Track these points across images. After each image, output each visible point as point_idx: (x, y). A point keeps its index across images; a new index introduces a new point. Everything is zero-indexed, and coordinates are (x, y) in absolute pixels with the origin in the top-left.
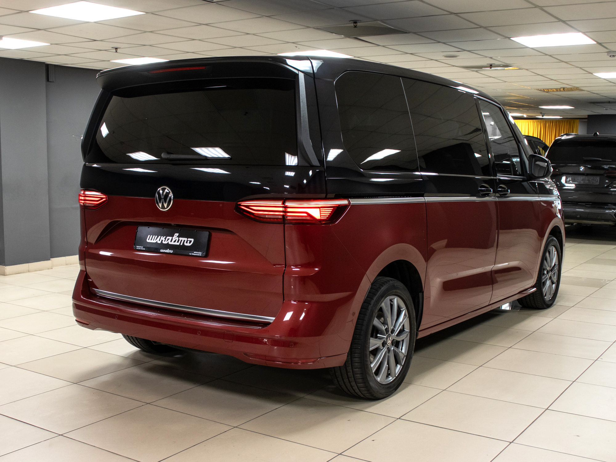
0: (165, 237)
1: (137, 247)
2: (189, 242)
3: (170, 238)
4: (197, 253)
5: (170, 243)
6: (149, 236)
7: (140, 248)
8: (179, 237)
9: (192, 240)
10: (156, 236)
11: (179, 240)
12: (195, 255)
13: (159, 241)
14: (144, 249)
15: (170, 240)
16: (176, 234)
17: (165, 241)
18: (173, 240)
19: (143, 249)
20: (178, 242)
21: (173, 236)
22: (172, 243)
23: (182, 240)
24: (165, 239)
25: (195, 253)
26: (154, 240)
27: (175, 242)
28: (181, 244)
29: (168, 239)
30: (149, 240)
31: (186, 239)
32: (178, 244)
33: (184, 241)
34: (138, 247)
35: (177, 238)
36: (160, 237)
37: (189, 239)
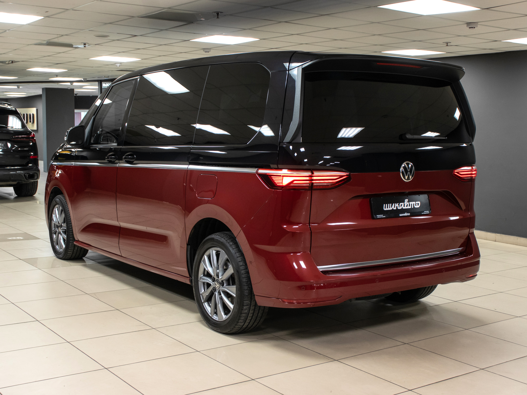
0: (398, 204)
1: (377, 216)
2: (417, 204)
3: (403, 204)
4: (426, 212)
5: (404, 208)
6: (384, 205)
7: (381, 216)
8: (408, 202)
9: (419, 202)
10: (391, 204)
11: (409, 204)
12: (425, 213)
13: (395, 207)
14: (385, 217)
15: (403, 206)
16: (406, 200)
17: (399, 207)
18: (406, 205)
19: (383, 217)
20: (409, 206)
21: (404, 202)
22: (405, 208)
23: (412, 204)
24: (399, 205)
25: (425, 212)
26: (390, 208)
27: (407, 206)
28: (413, 207)
29: (401, 205)
30: (385, 208)
31: (414, 203)
32: (410, 207)
33: (414, 204)
34: (379, 216)
35: (408, 203)
36: (394, 204)
37: (417, 202)
